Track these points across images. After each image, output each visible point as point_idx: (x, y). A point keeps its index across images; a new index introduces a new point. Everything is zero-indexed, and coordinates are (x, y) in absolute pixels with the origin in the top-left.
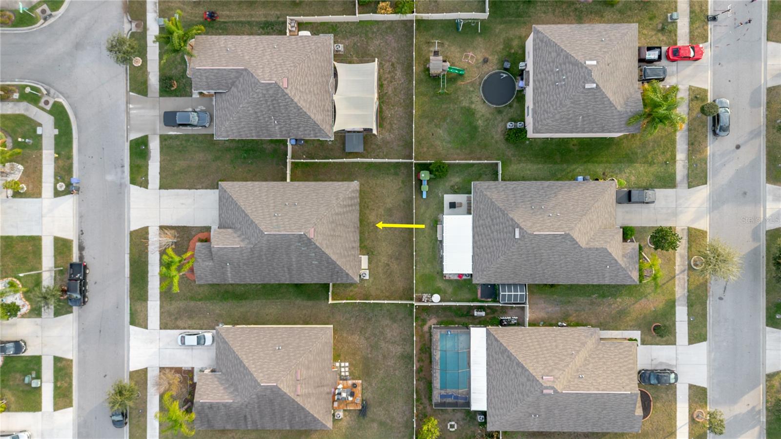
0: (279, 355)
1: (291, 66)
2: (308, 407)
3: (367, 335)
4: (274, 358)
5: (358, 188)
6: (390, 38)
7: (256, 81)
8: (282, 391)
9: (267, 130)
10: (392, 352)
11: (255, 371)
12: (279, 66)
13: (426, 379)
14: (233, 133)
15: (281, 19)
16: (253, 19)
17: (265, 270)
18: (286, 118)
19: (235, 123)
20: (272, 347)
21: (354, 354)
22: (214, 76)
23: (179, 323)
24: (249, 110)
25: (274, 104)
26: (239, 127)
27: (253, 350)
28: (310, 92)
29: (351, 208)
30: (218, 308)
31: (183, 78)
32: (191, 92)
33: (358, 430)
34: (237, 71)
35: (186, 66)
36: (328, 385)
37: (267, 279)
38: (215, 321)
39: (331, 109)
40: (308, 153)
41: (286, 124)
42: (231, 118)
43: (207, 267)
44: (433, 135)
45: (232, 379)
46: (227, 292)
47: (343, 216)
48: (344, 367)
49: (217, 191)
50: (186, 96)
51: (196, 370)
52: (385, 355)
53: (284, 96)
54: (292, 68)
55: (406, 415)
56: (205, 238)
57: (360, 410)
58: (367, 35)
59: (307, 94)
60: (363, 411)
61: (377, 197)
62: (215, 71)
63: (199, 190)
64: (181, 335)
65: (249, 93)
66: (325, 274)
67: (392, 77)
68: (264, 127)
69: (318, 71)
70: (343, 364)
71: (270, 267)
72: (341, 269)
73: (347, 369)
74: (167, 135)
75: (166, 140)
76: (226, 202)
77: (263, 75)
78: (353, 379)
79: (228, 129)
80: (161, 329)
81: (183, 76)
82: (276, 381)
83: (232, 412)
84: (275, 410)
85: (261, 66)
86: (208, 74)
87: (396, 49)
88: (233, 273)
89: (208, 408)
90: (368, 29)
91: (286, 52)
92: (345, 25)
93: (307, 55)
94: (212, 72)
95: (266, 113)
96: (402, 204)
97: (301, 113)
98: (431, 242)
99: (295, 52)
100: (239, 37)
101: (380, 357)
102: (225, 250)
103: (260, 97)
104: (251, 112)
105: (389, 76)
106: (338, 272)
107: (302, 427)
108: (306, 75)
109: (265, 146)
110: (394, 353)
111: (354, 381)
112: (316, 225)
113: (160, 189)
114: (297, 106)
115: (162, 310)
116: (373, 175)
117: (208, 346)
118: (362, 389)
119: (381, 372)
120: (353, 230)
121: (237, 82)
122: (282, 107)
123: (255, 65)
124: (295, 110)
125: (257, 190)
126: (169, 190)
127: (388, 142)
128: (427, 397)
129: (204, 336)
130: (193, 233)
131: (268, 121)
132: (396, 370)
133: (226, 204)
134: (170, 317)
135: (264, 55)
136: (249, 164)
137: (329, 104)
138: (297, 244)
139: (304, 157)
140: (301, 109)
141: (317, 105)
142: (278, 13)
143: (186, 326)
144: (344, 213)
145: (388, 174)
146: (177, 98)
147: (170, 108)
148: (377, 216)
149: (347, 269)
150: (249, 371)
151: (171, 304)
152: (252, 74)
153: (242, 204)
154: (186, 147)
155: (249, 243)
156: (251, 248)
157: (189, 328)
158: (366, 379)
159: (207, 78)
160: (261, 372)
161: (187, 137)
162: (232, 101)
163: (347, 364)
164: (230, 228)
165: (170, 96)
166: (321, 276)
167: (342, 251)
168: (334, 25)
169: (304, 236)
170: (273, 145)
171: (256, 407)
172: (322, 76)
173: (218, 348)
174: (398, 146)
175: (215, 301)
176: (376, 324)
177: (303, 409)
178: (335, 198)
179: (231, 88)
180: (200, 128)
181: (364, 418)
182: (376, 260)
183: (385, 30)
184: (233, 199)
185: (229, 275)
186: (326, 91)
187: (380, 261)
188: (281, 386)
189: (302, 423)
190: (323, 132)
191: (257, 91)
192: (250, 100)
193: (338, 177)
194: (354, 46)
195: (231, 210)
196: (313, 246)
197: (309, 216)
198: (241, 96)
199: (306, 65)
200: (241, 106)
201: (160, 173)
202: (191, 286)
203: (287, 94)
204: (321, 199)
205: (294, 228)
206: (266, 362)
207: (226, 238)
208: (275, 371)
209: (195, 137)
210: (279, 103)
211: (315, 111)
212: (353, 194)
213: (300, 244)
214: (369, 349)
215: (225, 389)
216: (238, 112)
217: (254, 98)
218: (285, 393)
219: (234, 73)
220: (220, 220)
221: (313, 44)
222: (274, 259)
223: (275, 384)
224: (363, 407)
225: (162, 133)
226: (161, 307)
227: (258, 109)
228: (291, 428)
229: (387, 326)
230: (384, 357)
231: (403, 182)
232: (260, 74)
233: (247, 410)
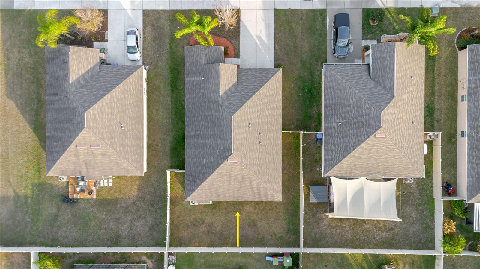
0: (116, 128)
1: (396, 140)
2: (66, 155)
3: (138, 203)
4: (112, 123)
5: (276, 200)
6: (417, 227)
7: (382, 107)
8: (79, 133)
9: (332, 115)
10: (122, 226)
11: (99, 106)
12: (396, 128)
13: (97, 258)
14: (329, 82)
15: (436, 124)
16: (436, 97)
17: (198, 113)
18: (345, 134)
19: (340, 84)
20: (124, 120)
21: (120, 191)
22: (387, 65)
23: (149, 28)
24: (352, 98)
25: (359, 123)
26: (336, 88)
27: (120, 102)
28: (370, 157)
29: (257, 194)
30: (164, 65)
31: (380, 31)
32: (367, 39)
33: (50, 195)
34: (392, 88)
35: (392, 34)
36: (88, 172)
37: (189, 114)
38: (151, 62)
39: (353, 175)
40: (308, 148)
41: (338, 133)
42: (344, 81)
43: (200, 58)
44: (326, 266)
45: (93, 81)
46: (178, 73)
47: (249, 187)
48: (108, 182)
49: (273, 66)
50: (363, 34)
51: (105, 43)
52: (119, 219)
53: (367, 134)
54: (394, 142)
55: (64, 239)
56: (228, 52)
57: (68, 197)
58: (420, 204)
59: (369, 154)
60: (67, 200)
61: (267, 213)
62: (392, 67)
63: (273, 46)
64: (136, 30)
65: (370, 100)
66: (194, 169)
67: (381, 228)
68: (335, 112)
69: (389, 164)
70: (111, 181)
71: (200, 118)
72: (198, 185)
73: (106, 185)
74: (326, 16)
75: (322, 15)
76: (262, 76)
77: (388, 114)
78: (97, 190)
79: (333, 78)
80: (144, 11)
81: (382, 31)
82: (89, 127)
83: (61, 82)
84: (63, 123)
85: (396, 112)
86: (389, 59)
87: (407, 233)
88: (195, 83)
89: (64, 60)
90: (426, 206)
91: (409, 134)
92: (430, 185)
93: (406, 154)
94: (390, 63)
95: (349, 115)
96: (261, 236)
97: (350, 149)
98: (225, 263)
99: (409, 143)
100: (423, 88)
101: (118, 215)
102: (217, 77)
103: (365, 111)
104: (351, 101)
105: (382, 225)
106: (195, 182)
107: (48, 147)
108: (387, 154)
109: (315, 108)
110: (121, 228)
111: (95, 191)
112: (241, 164)
113: (275, 9)
114: (356, 146)
115: (162, 12)
116: (288, 209)
117: (127, 56)
118: (88, 199)
119: (104, 216)
120: (236, 196)
121: (379, 87)
122: (355, 131)
123: (398, 105)
124: (352, 143)
125: (275, 105)
126: (273, 18)
127: (318, 224)
128: (81, 259)
129: (137, 52)
130: (233, 41)
131: (342, 116)
132: (105, 229)
133: (261, 76)
134: (155, 19)
135: (406, 113)
136: (298, 94)
137: (356, 173)
138: (222, 146)
139: (305, 145)
140: (354, 149)
141: (357, 163)
142: (442, 122)
143: (147, 35)
144: (252, 188)
145: (289, 223)
146: (361, 25)
147: (352, 19)
148: (249, 213)
149: (198, 190)
150: (99, 100)
151: (167, 20)
152: (388, 103)
153: (261, 92)
154: (315, 34)
155: (223, 100)
156: (218, 101)
157: (144, 37)
158: (97, 203)
159: (385, 58)
160: (98, 112)
161: (324, 35)
162: (361, 82)
163: (111, 185)
164: (238, 80)
165: (363, 18)
166: (192, 165)
167: (215, 186)
168: (430, 174)
169: (230, 153)
170: (316, 116)
171: (66, 105)
172: (384, 168)
173: (124, 67)
174: (316, 234)
175: (170, 62)
176: (147, 211)
177: (64, 151)
178: (266, 180)
179: (374, 81)
180: (333, 48)
181: (60, 200)
182: (207, 211)
183: (425, 222)
184: (266, 82)
185: (193, 79)
186: (370, 171)
187: (206, 215)
188: (84, 131)
189: (52, 148)
190: (330, 168)
191: (372, 109)
192: (363, 101)
193: (286, 176)
194: (410, 193)
195: (255, 81)
196: (220, 161)
197: (250, 156)
198: (366, 92)
199: (396, 154)
200: (357, 91)
201: (290, 9)
202: (184, 39)
203: (369, 137)
204: (265, 166)
205: (238, 144)
206: (108, 115)
207: (228, 77)
208: (99, 125)
209: (324, 42)
210: (360, 128)
211: (351, 161)
212: (270, 196)
213: (222, 148)
214: (124, 205)
215: (83, 75)
216: (350, 88)
217: (365, 104)
218: (78, 135)
219: (389, 85)
220: (245, 69)
221: (416, 159)
222: (208, 123)
223: (85, 126)
224: (71, 200)
225: (328, 11)
226: (164, 11)
227: (354, 108)
228: (48, 137)
229: (147, 221)
230: (117, 219)
231: (281, 238)
232: (389, 111)
233: (63, 97)
